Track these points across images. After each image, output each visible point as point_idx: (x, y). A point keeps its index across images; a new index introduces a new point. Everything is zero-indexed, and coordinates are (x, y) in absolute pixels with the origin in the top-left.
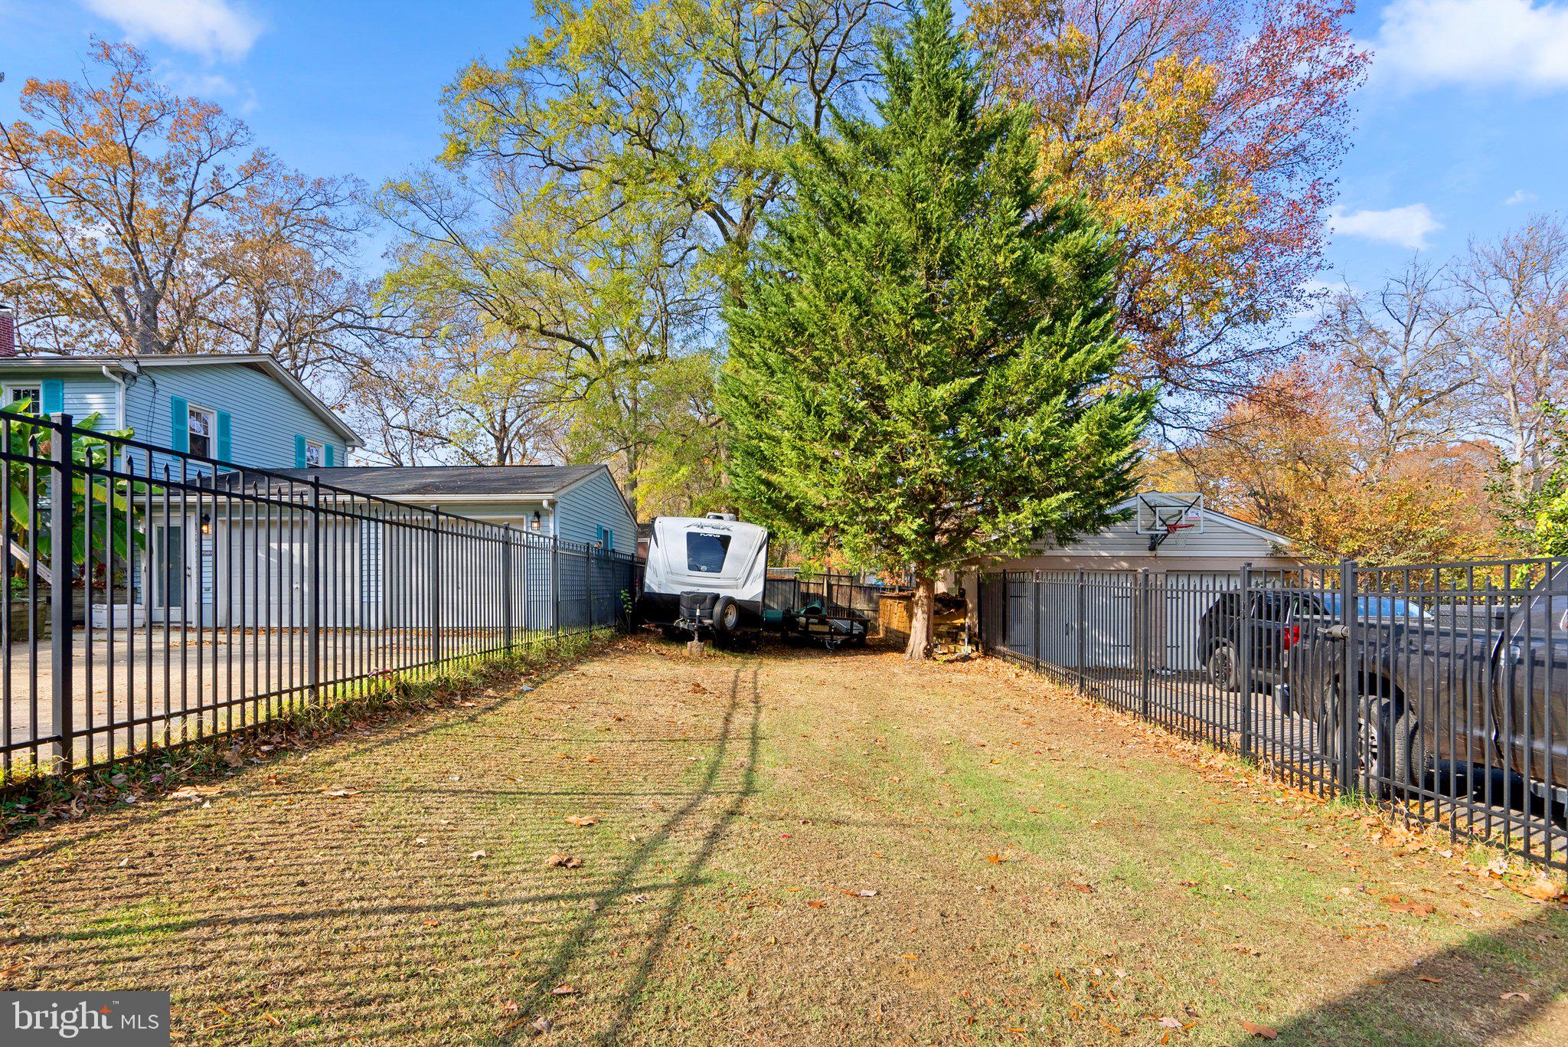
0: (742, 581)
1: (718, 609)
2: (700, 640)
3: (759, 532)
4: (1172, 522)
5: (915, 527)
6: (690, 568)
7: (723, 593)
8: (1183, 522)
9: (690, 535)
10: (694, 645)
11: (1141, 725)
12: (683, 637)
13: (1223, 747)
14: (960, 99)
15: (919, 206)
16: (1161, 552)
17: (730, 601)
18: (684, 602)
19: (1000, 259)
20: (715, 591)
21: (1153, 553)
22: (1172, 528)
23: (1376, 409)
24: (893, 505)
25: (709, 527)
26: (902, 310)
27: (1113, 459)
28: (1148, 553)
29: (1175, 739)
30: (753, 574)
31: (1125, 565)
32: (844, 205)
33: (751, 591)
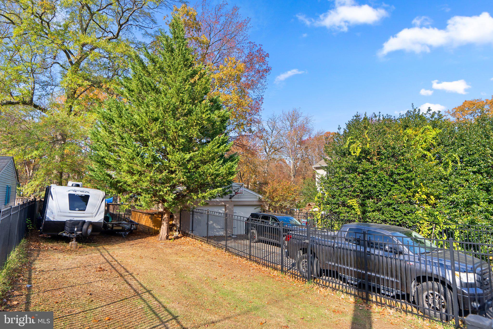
0: (94, 214)
1: (85, 227)
2: (76, 241)
3: (102, 193)
4: (236, 191)
5: (173, 197)
6: (70, 209)
7: (87, 220)
8: (239, 192)
9: (70, 195)
10: (73, 243)
11: (250, 263)
12: (67, 240)
13: (276, 269)
14: (190, 62)
15: (181, 95)
16: (233, 199)
17: (90, 223)
18: (67, 225)
19: (204, 116)
20: (83, 219)
21: (231, 200)
22: (236, 193)
23: (266, 151)
24: (165, 190)
25: (79, 191)
26: (176, 128)
27: (231, 178)
28: (229, 200)
29: (261, 266)
30: (100, 211)
31: (223, 203)
32: (152, 85)
33: (99, 218)
